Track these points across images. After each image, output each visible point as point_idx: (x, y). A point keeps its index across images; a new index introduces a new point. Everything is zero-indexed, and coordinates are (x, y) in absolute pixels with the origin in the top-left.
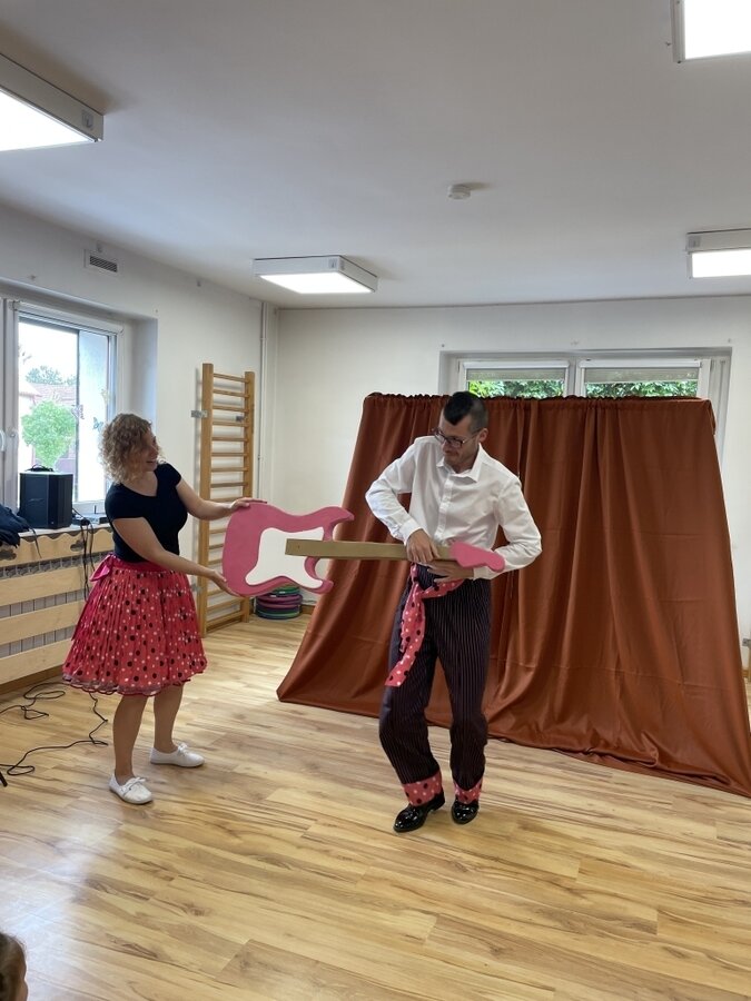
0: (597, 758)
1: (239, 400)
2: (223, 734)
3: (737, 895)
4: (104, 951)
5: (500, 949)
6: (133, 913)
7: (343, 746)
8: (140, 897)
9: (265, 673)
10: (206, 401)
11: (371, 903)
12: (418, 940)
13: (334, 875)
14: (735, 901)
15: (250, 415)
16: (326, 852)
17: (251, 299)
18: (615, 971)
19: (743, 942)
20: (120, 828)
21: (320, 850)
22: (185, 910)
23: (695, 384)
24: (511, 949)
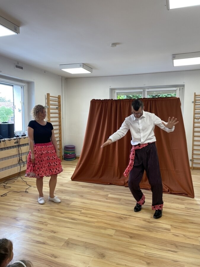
1: (57, 103)
4: (31, 243)
5: (132, 236)
7: (90, 191)
8: (39, 230)
10: (48, 103)
11: (99, 228)
12: (112, 236)
13: (89, 222)
14: (190, 222)
15: (60, 107)
16: (86, 216)
17: (59, 76)
18: (161, 240)
19: (192, 232)
20: (33, 214)
21: (85, 216)
22: (51, 232)
23: (175, 94)
24: (135, 236)
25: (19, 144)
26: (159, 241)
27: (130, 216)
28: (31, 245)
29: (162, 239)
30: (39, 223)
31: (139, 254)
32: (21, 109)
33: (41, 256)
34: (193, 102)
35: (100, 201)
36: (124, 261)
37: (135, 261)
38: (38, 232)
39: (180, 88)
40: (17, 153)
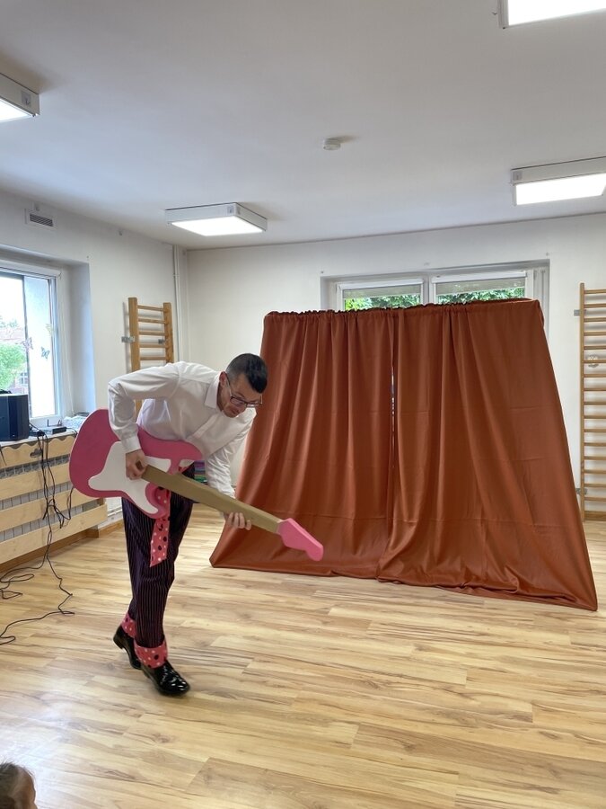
0: (470, 590)
1: (160, 326)
3: (593, 687)
4: (91, 779)
5: (412, 746)
6: (111, 746)
7: (270, 598)
8: (115, 733)
10: (133, 328)
11: (304, 719)
12: (347, 745)
13: (272, 700)
14: (591, 691)
15: (169, 338)
16: (264, 682)
17: (164, 243)
18: (503, 754)
19: (601, 723)
20: (93, 679)
21: (258, 682)
22: (153, 740)
24: (420, 745)
25: (45, 458)
26: (499, 758)
27: (401, 676)
28: (91, 784)
29: (509, 750)
30: (113, 710)
31: (438, 802)
32: (48, 347)
34: (576, 313)
35: (304, 631)
38: (110, 741)
39: (537, 269)
40: (38, 486)
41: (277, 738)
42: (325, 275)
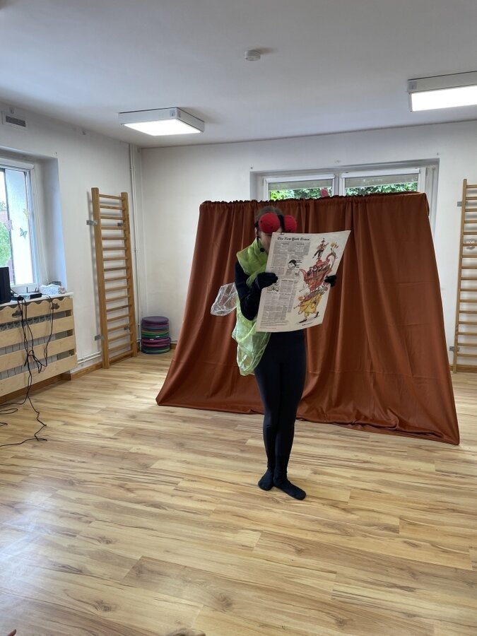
0: (360, 427)
1: (119, 212)
2: (122, 428)
3: (450, 506)
4: (48, 572)
5: (301, 549)
6: (66, 546)
7: (201, 430)
8: (70, 535)
9: (148, 388)
10: (95, 213)
11: (219, 527)
12: (250, 548)
13: (196, 512)
14: (449, 509)
15: (126, 222)
16: (190, 497)
18: (374, 558)
19: (454, 535)
20: (57, 492)
21: (186, 497)
22: (100, 542)
23: (416, 185)
24: (308, 549)
25: (24, 318)
26: (369, 561)
28: (48, 576)
29: (378, 555)
30: (70, 517)
31: (318, 596)
32: (26, 228)
33: (71, 606)
34: (459, 204)
35: (225, 457)
36: (280, 616)
37: (309, 617)
38: (66, 542)
39: (428, 167)
40: (20, 340)
41: (196, 541)
42: (253, 170)
